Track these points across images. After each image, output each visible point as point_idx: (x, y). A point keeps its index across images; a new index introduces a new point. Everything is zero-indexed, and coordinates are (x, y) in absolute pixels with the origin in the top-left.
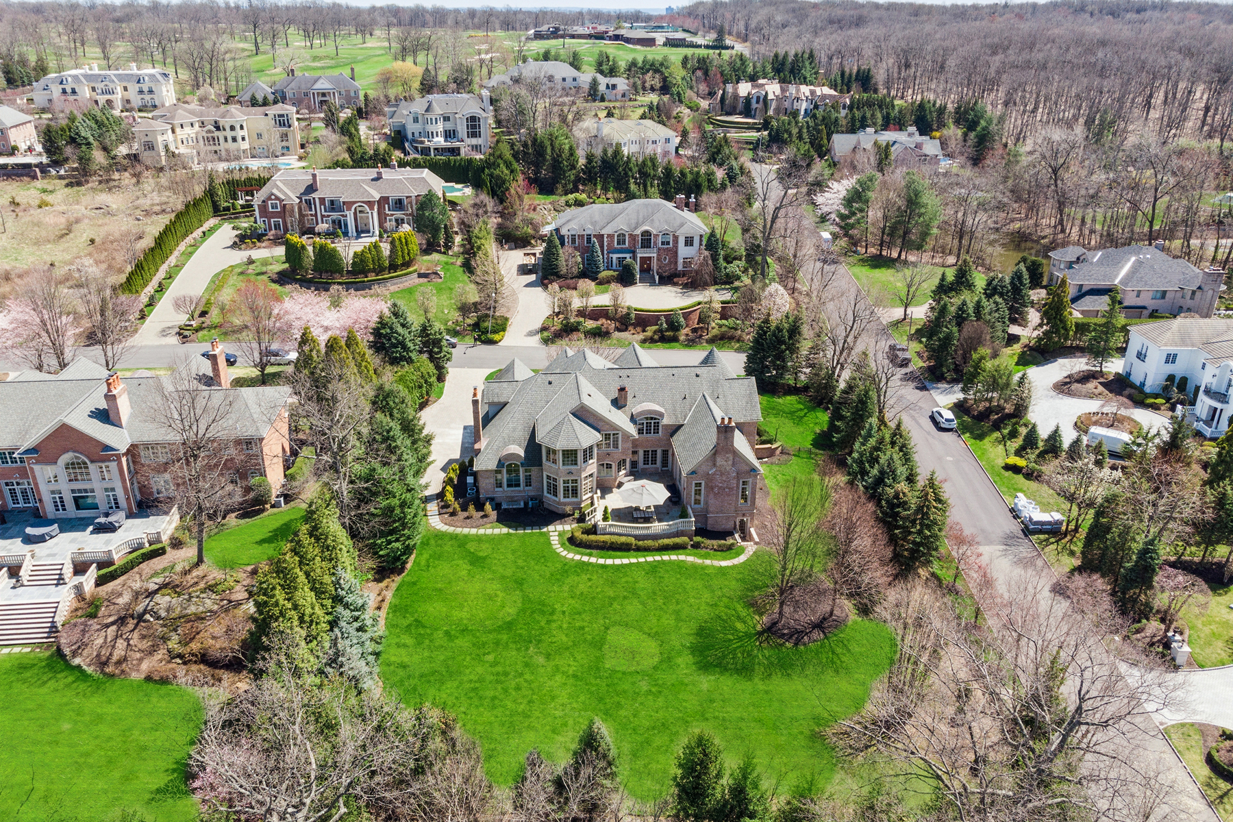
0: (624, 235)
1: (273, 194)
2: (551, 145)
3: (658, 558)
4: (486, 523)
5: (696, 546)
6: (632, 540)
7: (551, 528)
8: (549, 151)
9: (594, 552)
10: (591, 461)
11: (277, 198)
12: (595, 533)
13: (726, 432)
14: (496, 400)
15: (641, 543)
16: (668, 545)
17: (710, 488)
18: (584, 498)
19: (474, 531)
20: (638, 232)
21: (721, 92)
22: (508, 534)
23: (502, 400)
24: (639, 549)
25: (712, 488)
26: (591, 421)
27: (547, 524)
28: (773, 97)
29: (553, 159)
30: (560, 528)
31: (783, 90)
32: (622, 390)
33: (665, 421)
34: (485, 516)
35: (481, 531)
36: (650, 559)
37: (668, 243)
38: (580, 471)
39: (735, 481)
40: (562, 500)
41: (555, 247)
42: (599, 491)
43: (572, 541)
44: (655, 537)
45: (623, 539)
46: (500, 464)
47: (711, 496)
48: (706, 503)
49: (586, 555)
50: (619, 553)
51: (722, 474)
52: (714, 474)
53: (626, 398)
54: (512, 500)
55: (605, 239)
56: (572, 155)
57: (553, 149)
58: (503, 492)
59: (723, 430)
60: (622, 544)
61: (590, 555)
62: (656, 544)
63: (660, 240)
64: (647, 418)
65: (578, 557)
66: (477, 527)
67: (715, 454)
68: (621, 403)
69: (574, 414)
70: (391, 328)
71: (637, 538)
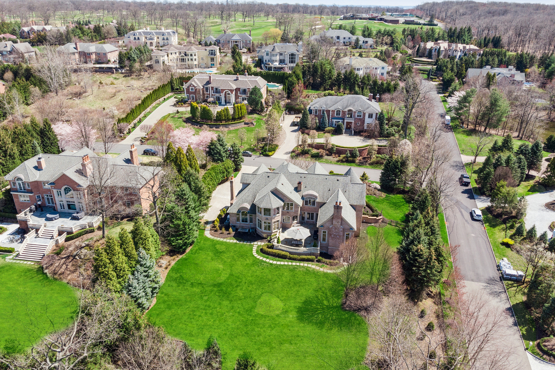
0: (340, 111)
1: (192, 84)
2: (321, 68)
3: (298, 264)
4: (228, 237)
5: (319, 261)
6: (288, 254)
7: (256, 243)
8: (319, 71)
9: (270, 257)
10: (278, 215)
11: (194, 86)
12: (273, 249)
13: (338, 208)
14: (245, 182)
15: (292, 256)
16: (304, 259)
17: (330, 235)
18: (273, 231)
19: (222, 239)
20: (346, 110)
21: (418, 46)
22: (236, 243)
23: (248, 182)
24: (290, 259)
25: (331, 235)
26: (280, 196)
27: (254, 241)
28: (443, 49)
29: (321, 74)
30: (259, 243)
31: (449, 46)
32: (300, 183)
33: (318, 200)
34: (229, 234)
35: (225, 240)
36: (294, 264)
37: (360, 116)
38: (271, 219)
39: (342, 233)
40: (263, 231)
41: (307, 115)
42: (281, 229)
43: (262, 250)
44: (299, 254)
45: (284, 253)
46: (239, 211)
47: (330, 238)
48: (328, 241)
49: (266, 258)
50: (280, 259)
51: (335, 229)
52: (332, 228)
53: (301, 187)
54: (243, 228)
55: (331, 113)
56: (330, 73)
57: (322, 70)
58: (240, 224)
59: (336, 208)
60: (283, 255)
61: (267, 258)
62: (299, 257)
63: (357, 114)
64: (309, 198)
65: (261, 258)
66: (224, 238)
67: (333, 218)
68: (299, 189)
69: (271, 192)
70: (215, 146)
71: (291, 253)
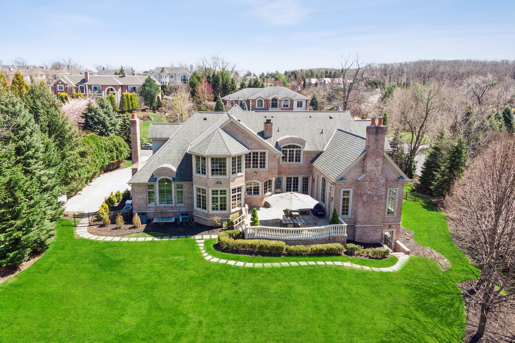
1: (60, 81)
3: (312, 263)
4: (132, 233)
5: (350, 253)
6: (282, 244)
7: (197, 237)
9: (242, 256)
10: (239, 174)
12: (243, 238)
13: (377, 133)
15: (292, 247)
16: (321, 250)
17: (358, 196)
18: (233, 211)
19: (117, 239)
20: (270, 98)
21: (303, 82)
22: (152, 241)
24: (290, 254)
25: (361, 195)
27: (196, 234)
28: (328, 83)
30: (207, 237)
32: (268, 122)
33: (307, 148)
34: (134, 227)
35: (125, 239)
36: (303, 263)
37: (287, 106)
38: (228, 182)
39: (384, 189)
40: (211, 212)
43: (219, 247)
44: (306, 242)
45: (273, 243)
46: (153, 179)
47: (360, 204)
48: (355, 213)
49: (233, 259)
50: (266, 258)
51: (371, 180)
52: (364, 180)
54: (162, 214)
55: (251, 103)
58: (155, 207)
59: (374, 131)
60: (273, 248)
61: (237, 260)
62: (309, 248)
63: (282, 104)
64: (289, 147)
65: (223, 261)
66: (123, 236)
67: (364, 159)
68: (267, 134)
69: (224, 130)
71: (288, 242)
